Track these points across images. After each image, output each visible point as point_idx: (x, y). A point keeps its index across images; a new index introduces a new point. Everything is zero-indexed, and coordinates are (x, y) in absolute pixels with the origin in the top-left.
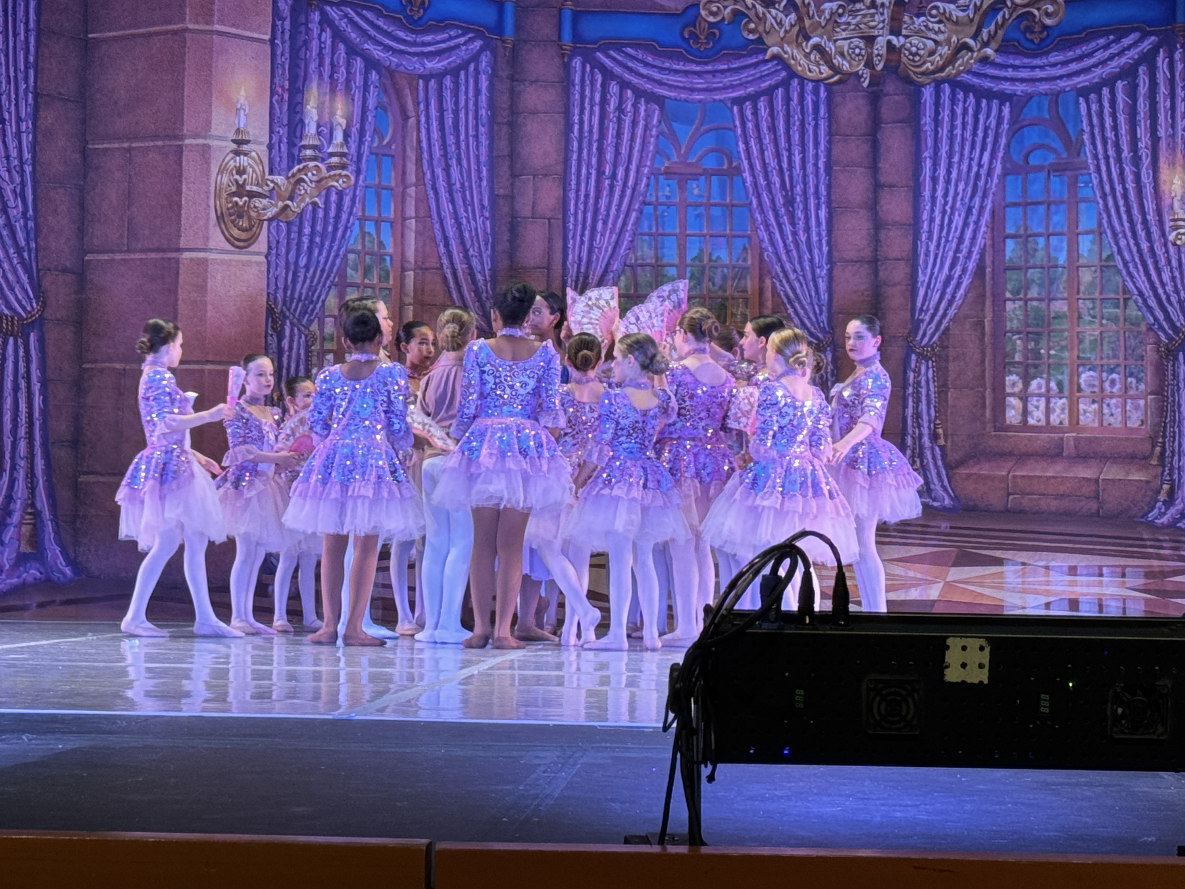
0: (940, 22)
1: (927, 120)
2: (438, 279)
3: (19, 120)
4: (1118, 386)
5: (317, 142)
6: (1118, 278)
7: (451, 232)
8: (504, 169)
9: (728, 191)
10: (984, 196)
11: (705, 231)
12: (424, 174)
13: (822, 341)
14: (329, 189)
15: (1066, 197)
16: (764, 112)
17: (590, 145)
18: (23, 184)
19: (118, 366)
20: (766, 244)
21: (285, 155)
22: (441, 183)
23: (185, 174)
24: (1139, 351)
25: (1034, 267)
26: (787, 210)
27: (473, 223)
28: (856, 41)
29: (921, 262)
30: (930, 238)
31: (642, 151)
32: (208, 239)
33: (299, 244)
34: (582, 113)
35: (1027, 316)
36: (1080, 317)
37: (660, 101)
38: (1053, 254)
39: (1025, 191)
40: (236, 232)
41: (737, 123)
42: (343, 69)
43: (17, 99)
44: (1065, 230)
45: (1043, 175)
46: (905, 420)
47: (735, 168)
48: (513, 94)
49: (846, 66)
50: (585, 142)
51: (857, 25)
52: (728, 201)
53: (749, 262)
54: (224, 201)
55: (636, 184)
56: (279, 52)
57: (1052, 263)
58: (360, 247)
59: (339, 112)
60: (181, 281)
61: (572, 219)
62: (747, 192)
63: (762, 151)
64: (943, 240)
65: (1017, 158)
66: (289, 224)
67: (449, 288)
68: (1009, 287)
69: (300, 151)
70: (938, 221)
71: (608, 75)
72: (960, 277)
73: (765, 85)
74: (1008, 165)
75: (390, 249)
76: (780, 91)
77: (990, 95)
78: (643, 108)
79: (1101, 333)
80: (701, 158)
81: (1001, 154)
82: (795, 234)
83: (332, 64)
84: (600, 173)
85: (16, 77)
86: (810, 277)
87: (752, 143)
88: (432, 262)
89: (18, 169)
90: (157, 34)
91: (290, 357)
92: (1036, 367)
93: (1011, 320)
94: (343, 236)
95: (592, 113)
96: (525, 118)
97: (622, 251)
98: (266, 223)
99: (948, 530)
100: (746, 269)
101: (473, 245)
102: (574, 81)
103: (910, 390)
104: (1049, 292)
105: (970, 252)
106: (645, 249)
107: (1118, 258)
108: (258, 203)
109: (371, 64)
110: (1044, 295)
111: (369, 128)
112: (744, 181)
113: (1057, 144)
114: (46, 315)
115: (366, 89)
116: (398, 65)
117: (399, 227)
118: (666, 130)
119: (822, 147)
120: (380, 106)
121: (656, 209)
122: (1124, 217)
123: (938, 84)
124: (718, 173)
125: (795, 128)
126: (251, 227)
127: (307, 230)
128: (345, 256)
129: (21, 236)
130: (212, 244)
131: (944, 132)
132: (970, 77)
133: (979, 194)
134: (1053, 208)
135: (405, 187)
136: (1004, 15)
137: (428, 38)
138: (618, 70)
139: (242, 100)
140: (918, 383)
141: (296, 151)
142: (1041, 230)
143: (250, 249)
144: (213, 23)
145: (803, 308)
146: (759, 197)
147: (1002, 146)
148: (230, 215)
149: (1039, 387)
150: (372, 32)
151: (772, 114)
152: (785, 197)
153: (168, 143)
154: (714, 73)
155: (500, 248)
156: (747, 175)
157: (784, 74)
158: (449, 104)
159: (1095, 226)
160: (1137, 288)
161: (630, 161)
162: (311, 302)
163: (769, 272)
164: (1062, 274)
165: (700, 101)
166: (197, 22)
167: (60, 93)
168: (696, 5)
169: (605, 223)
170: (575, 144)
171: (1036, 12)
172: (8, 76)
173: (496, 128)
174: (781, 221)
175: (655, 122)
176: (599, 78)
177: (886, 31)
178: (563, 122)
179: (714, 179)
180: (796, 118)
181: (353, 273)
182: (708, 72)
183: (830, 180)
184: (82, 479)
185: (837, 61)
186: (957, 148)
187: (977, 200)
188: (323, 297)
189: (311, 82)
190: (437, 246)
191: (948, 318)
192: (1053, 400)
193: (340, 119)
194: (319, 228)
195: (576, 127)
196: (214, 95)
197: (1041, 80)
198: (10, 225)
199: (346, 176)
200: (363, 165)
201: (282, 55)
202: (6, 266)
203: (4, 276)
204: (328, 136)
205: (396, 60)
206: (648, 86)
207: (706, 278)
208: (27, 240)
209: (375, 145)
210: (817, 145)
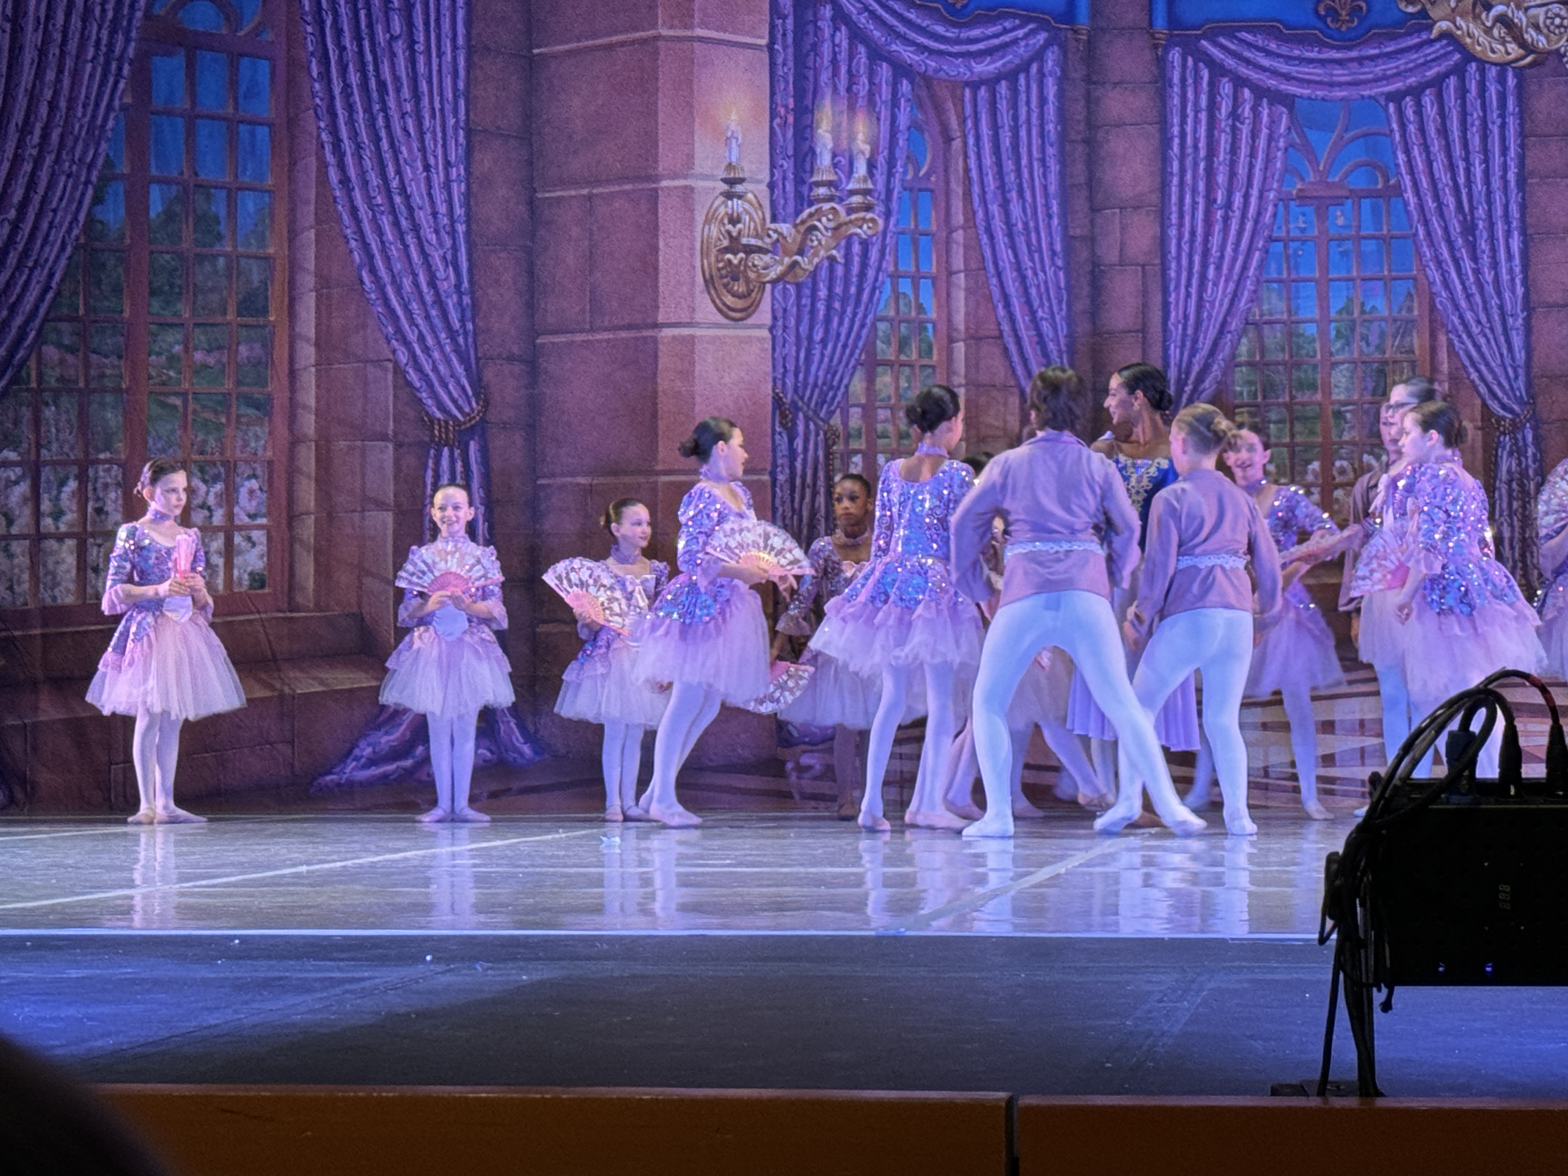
2: (997, 351)
3: (448, 164)
5: (833, 177)
7: (1012, 288)
8: (1080, 202)
9: (1384, 219)
11: (1354, 274)
12: (974, 213)
13: (1518, 415)
14: (849, 238)
16: (1431, 111)
17: (1196, 165)
18: (455, 248)
19: (582, 480)
20: (1439, 287)
21: (791, 195)
22: (998, 225)
23: (662, 226)
26: (1466, 241)
27: (1041, 275)
28: (1556, 8)
31: (1266, 168)
32: (694, 310)
33: (813, 311)
34: (1183, 122)
37: (1288, 101)
40: (729, 300)
41: (1395, 126)
42: (864, 80)
43: (444, 139)
47: (1393, 186)
48: (1090, 101)
49: (1542, 43)
50: (1189, 161)
52: (1385, 232)
53: (1416, 313)
54: (713, 259)
55: (1259, 214)
56: (780, 61)
58: (892, 313)
59: (860, 136)
60: (660, 367)
61: (1173, 265)
62: (1410, 219)
63: (1430, 163)
66: (799, 286)
67: (1011, 362)
69: (811, 190)
71: (1218, 70)
73: (1430, 73)
75: (933, 315)
76: (1452, 81)
78: (1265, 112)
80: (1346, 176)
82: (1477, 272)
83: (849, 71)
84: (1210, 201)
85: (442, 110)
86: (1499, 329)
87: (1416, 152)
88: (990, 329)
89: (448, 229)
90: (623, 44)
91: (805, 461)
94: (871, 299)
95: (1197, 121)
96: (1107, 132)
97: (1242, 304)
98: (768, 287)
100: (1411, 323)
101: (1042, 305)
102: (1171, 79)
106: (1274, 300)
108: (758, 260)
109: (901, 70)
111: (901, 155)
112: (1406, 204)
114: (489, 417)
115: (895, 104)
116: (936, 71)
117: (943, 285)
118: (1298, 141)
119: (1512, 153)
120: (915, 126)
121: (1286, 247)
124: (1370, 194)
125: (1474, 129)
126: (750, 292)
127: (823, 293)
128: (874, 325)
129: (454, 315)
130: (699, 317)
135: (951, 232)
137: (976, 33)
138: (1230, 62)
139: (733, 126)
141: (805, 189)
143: (749, 321)
144: (691, 27)
145: (1491, 371)
146: (1426, 223)
148: (722, 277)
150: (902, 29)
151: (1442, 113)
152: (1463, 223)
153: (639, 186)
154: (1360, 60)
155: (1079, 307)
156: (1410, 195)
157: (1457, 56)
158: (1005, 119)
161: (1250, 184)
162: (831, 387)
163: (1443, 325)
165: (1342, 99)
166: (672, 27)
167: (498, 128)
169: (1219, 268)
170: (1176, 165)
172: (433, 109)
173: (1068, 147)
174: (1458, 255)
175: (1282, 129)
176: (1205, 74)
178: (1157, 135)
179: (1366, 203)
180: (1476, 115)
181: (884, 346)
182: (1352, 60)
183: (1523, 198)
184: (542, 629)
185: (1530, 35)
188: (845, 381)
189: (823, 98)
190: (995, 308)
193: (862, 145)
194: (838, 290)
195: (1176, 141)
196: (697, 120)
198: (439, 302)
199: (872, 220)
200: (894, 205)
201: (784, 64)
202: (436, 355)
203: (435, 369)
204: (847, 169)
205: (933, 64)
206: (1272, 83)
207: (1357, 337)
208: (462, 321)
209: (909, 177)
210: (1504, 151)
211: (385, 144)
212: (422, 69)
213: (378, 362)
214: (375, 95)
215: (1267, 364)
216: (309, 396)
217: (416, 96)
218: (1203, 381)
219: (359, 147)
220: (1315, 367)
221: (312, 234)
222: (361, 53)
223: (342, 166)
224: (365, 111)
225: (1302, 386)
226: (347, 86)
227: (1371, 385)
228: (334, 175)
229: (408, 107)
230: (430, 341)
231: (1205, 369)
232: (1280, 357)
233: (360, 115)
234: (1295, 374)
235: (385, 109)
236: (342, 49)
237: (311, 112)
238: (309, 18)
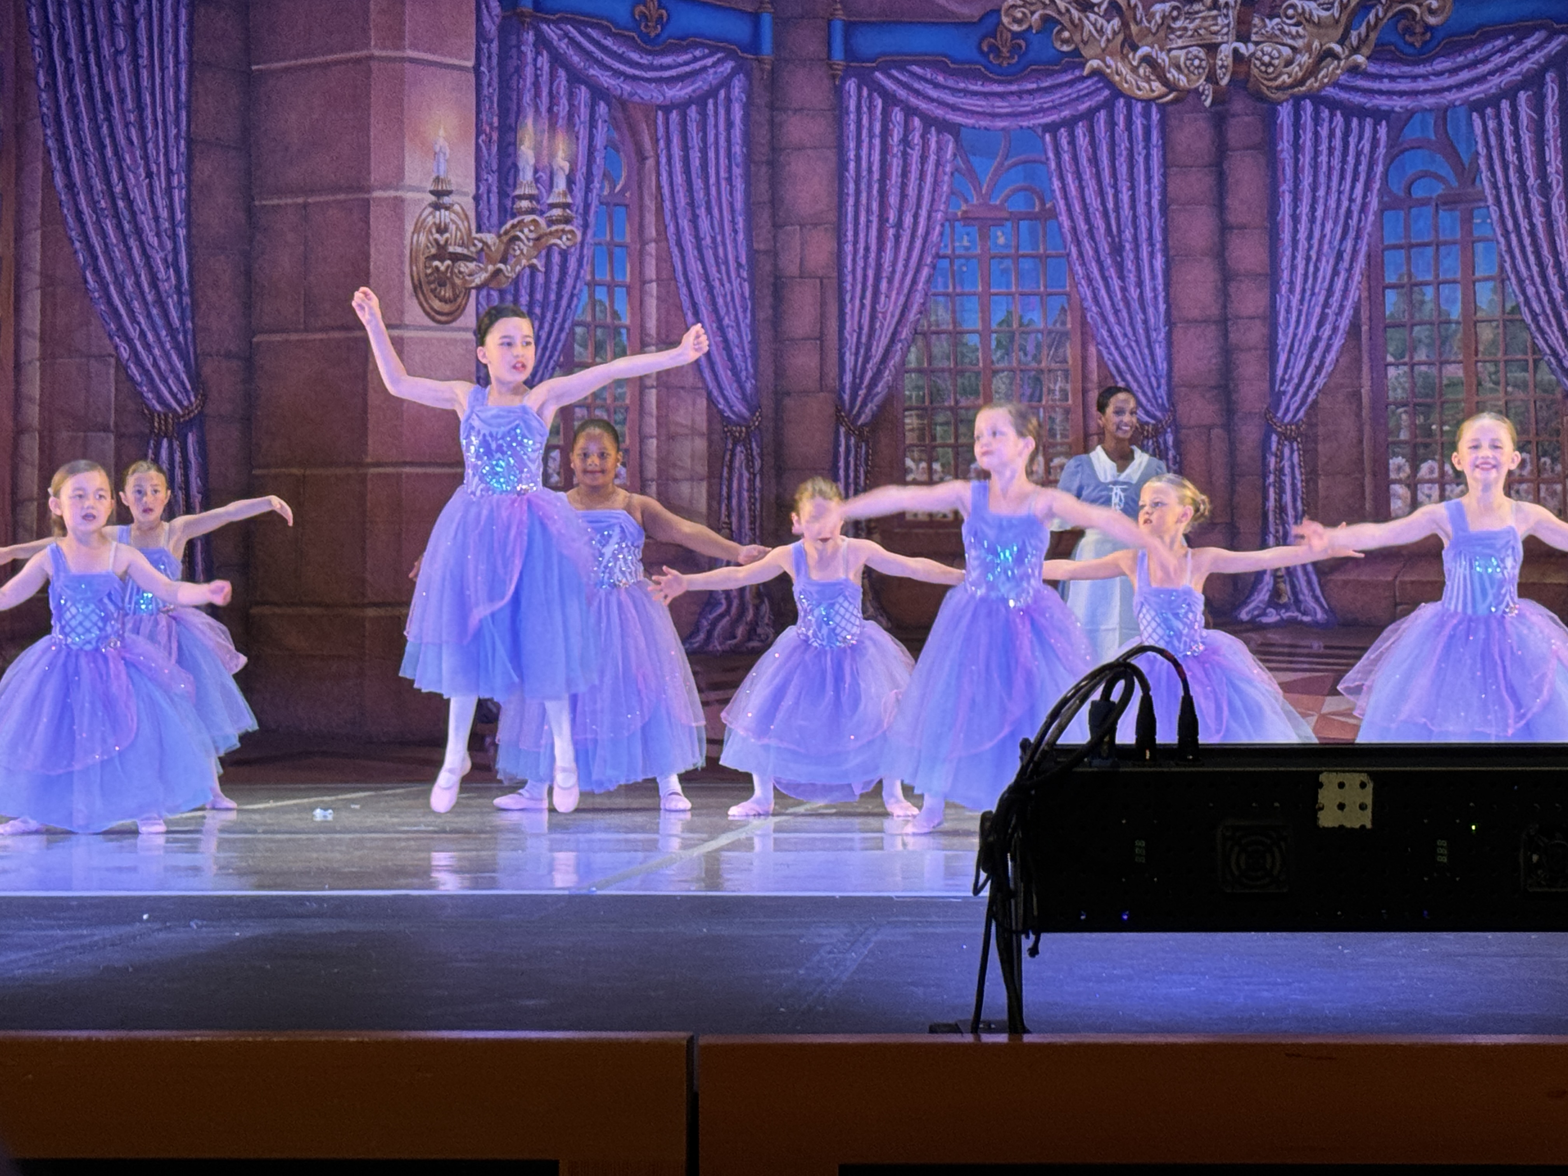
0: (1297, 24)
1: (1285, 145)
3: (169, 172)
4: (1529, 467)
5: (534, 192)
6: (1526, 336)
7: (701, 298)
8: (763, 218)
9: (1041, 238)
10: (1358, 237)
11: (1014, 289)
12: (666, 227)
13: (1159, 421)
14: (549, 248)
15: (1458, 236)
16: (1083, 141)
17: (870, 187)
18: (176, 251)
19: (295, 471)
20: (1089, 303)
21: (495, 208)
22: (688, 238)
23: (373, 233)
24: (1553, 424)
25: (1421, 323)
26: (1114, 261)
27: (727, 285)
28: (1195, 50)
29: (1281, 319)
30: (1291, 290)
31: (934, 191)
32: (402, 313)
34: (858, 147)
35: (1414, 384)
36: (1479, 384)
37: (954, 130)
38: (1444, 307)
39: (1407, 228)
40: (437, 304)
41: (1051, 155)
42: (564, 101)
43: (166, 147)
44: (1459, 276)
45: (1429, 210)
46: (1265, 515)
47: (1049, 210)
48: (773, 125)
49: (1183, 81)
50: (864, 183)
51: (1196, 30)
52: (1041, 251)
53: (1069, 326)
54: (421, 265)
55: (927, 233)
56: (485, 81)
57: (1443, 318)
58: (589, 319)
59: (561, 154)
61: (849, 278)
62: (1064, 242)
63: (1081, 189)
64: (1308, 293)
65: (1397, 188)
66: (502, 290)
68: (1391, 349)
69: (514, 202)
70: (1300, 271)
71: (890, 100)
72: (1330, 338)
73: (1083, 107)
74: (1386, 199)
75: (626, 320)
76: (1102, 115)
77: (1362, 112)
78: (933, 139)
79: (1506, 403)
80: (1006, 200)
81: (1377, 185)
82: (1124, 289)
83: (550, 92)
84: (883, 219)
85: (164, 120)
86: (1144, 342)
87: (1070, 178)
89: (169, 232)
90: (337, 63)
92: (1426, 446)
93: (1395, 390)
94: (569, 306)
95: (871, 147)
96: (788, 155)
97: (912, 316)
98: (473, 292)
99: (1322, 651)
100: (1065, 335)
101: (728, 312)
102: (847, 108)
103: (1271, 478)
104: (1441, 355)
105: (1341, 307)
106: (941, 311)
107: (1524, 310)
108: (465, 267)
109: (598, 93)
110: (1434, 358)
111: (598, 172)
112: (1060, 226)
113: (1445, 170)
114: (207, 411)
115: (592, 124)
116: (631, 95)
117: (636, 293)
118: (963, 166)
119: (1156, 181)
120: (611, 145)
121: (952, 263)
122: (1532, 259)
123: (1297, 101)
124: (1030, 217)
125: (1122, 159)
126: (456, 297)
127: (524, 299)
128: (572, 330)
129: (174, 315)
130: (408, 320)
131: (1306, 160)
132: (1337, 90)
133: (1352, 234)
134: (1443, 250)
135: (644, 243)
136: (1377, 15)
137: (668, 60)
138: (902, 93)
139: (441, 142)
140: (1280, 471)
141: (508, 202)
142: (1429, 278)
143: (454, 324)
144: (403, 48)
145: (1136, 380)
146: (1079, 244)
147: (1378, 176)
148: (429, 283)
149: (1432, 471)
150: (598, 54)
151: (1093, 143)
152: (1112, 245)
153: (351, 196)
154: (1020, 94)
155: (761, 315)
156: (1063, 218)
157: (1106, 93)
158: (695, 140)
159: (1495, 271)
160: (1549, 346)
161: (919, 206)
163: (1094, 337)
164: (1456, 331)
165: (1003, 129)
166: (384, 48)
167: (218, 139)
168: (998, 11)
169: (890, 281)
170: (852, 186)
171: (1416, 9)
172: (155, 119)
173: (753, 168)
174: (1107, 274)
175: (949, 155)
176: (879, 103)
177: (1232, 37)
178: (835, 159)
179: (1024, 224)
180: (1123, 146)
181: (582, 350)
182: (1012, 93)
183: (1166, 222)
185: (1172, 75)
186: (1322, 179)
187: (1349, 245)
189: (525, 117)
190: (685, 316)
191: (1315, 389)
192: (1448, 487)
193: (562, 162)
194: (539, 296)
195: (852, 165)
196: (407, 137)
197: (1424, 92)
198: (161, 303)
199: (572, 232)
200: (592, 219)
201: (489, 85)
202: (157, 352)
203: (155, 364)
204: (547, 183)
205: (627, 88)
206: (939, 112)
207: (1016, 347)
208: (182, 320)
209: (606, 192)
210: (1149, 179)
211: (109, 152)
212: (145, 82)
213: (100, 357)
214: (100, 105)
215: (932, 371)
216: (33, 388)
217: (140, 107)
218: (876, 385)
219: (84, 153)
220: (978, 374)
221: (37, 236)
222: (87, 65)
223: (67, 172)
224: (90, 120)
225: (964, 392)
226: (73, 97)
227: (1028, 392)
228: (59, 180)
229: (132, 118)
230: (150, 337)
231: (878, 374)
232: (945, 364)
233: (86, 123)
234: (960, 381)
235: (109, 119)
236: (69, 61)
237: (38, 121)
238: (37, 32)
